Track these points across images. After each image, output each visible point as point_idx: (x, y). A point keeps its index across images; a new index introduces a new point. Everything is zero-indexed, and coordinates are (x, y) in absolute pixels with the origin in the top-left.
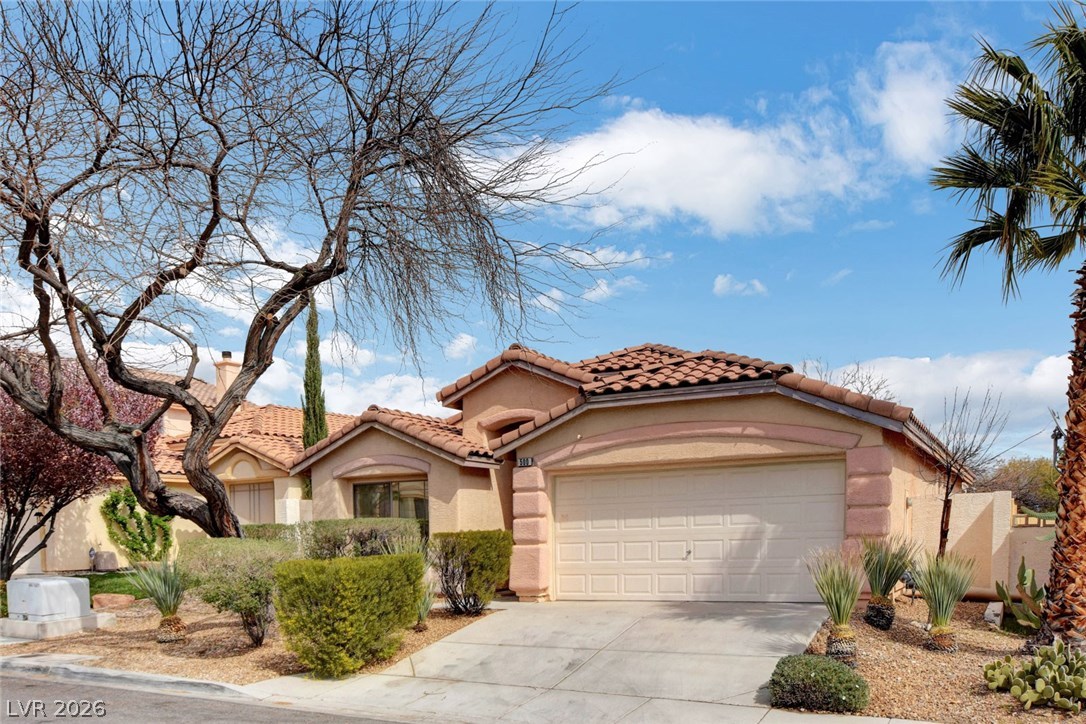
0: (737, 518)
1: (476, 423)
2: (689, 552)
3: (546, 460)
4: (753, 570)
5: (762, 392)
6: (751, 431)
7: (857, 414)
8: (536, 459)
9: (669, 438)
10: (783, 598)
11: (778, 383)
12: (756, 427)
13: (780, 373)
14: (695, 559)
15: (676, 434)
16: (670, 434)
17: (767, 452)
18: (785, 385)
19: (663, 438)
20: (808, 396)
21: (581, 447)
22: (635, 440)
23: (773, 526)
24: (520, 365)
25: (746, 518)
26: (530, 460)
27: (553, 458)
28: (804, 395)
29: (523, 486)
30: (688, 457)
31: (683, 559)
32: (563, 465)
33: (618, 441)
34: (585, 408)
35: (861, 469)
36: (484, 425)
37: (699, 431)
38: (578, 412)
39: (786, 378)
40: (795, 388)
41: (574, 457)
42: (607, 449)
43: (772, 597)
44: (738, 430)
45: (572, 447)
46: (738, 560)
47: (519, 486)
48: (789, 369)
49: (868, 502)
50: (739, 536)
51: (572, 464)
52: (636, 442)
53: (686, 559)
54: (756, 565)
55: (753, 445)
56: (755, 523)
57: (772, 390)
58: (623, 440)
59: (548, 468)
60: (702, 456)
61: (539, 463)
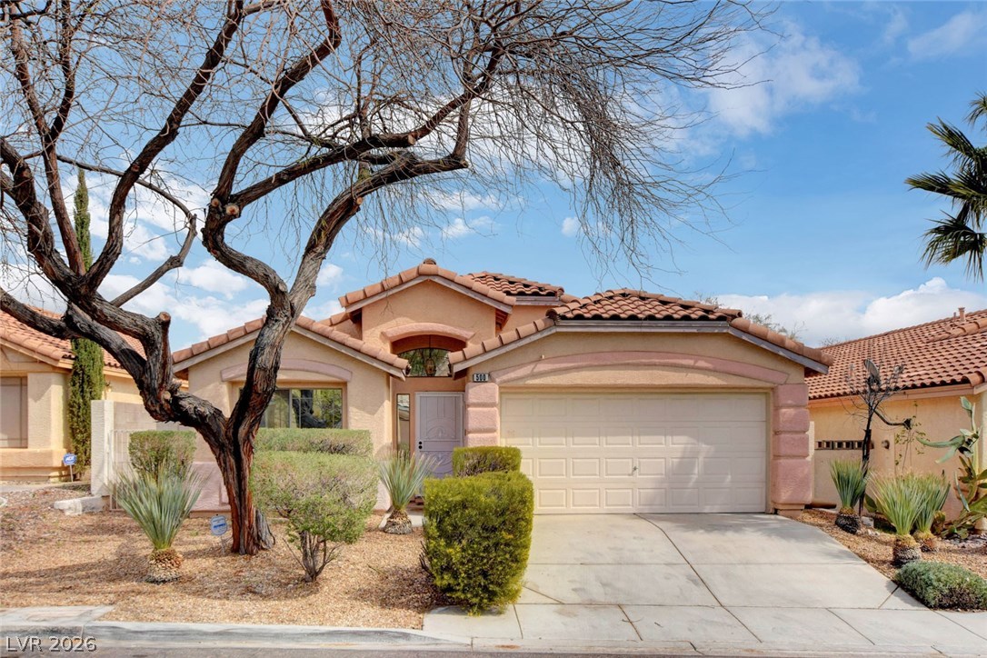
0: (677, 439)
1: (379, 333)
2: (635, 469)
3: (505, 377)
4: (691, 484)
5: (716, 331)
6: (702, 364)
7: (794, 357)
8: (494, 375)
9: (628, 364)
10: (716, 509)
11: (731, 326)
12: (706, 361)
13: (734, 317)
14: (640, 475)
15: (634, 361)
16: (630, 361)
17: (714, 383)
18: (736, 328)
19: (622, 365)
20: (756, 339)
21: (542, 367)
22: (596, 364)
23: (708, 447)
24: (437, 280)
25: (683, 439)
26: (487, 376)
27: (512, 375)
28: (751, 337)
29: (479, 401)
30: (645, 383)
31: (629, 475)
32: (521, 383)
33: (580, 364)
34: (554, 331)
35: (790, 402)
36: (390, 336)
37: (657, 361)
38: (545, 334)
39: (737, 321)
40: (745, 330)
41: (533, 376)
42: (567, 370)
43: (707, 509)
44: (690, 362)
45: (532, 366)
46: (677, 476)
47: (475, 401)
48: (740, 315)
49: (797, 429)
50: (679, 455)
51: (531, 382)
52: (596, 366)
53: (632, 474)
54: (694, 480)
55: (702, 376)
56: (692, 444)
57: (725, 331)
58: (584, 364)
59: (504, 385)
60: (657, 382)
61: (498, 380)
